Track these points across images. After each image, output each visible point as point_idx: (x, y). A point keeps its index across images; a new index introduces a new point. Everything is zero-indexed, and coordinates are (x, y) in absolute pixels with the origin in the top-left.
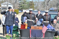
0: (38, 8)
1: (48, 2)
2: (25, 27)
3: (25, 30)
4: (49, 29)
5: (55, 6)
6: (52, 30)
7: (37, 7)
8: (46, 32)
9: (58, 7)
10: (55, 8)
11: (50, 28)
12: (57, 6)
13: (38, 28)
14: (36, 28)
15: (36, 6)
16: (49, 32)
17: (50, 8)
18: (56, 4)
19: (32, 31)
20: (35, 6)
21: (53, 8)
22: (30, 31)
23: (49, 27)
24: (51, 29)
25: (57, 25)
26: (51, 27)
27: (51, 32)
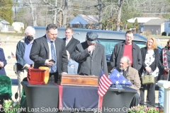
3: (45, 86)
4: (115, 85)
5: (93, 10)
6: (123, 87)
8: (106, 93)
9: (102, 14)
10: (90, 16)
11: (117, 82)
13: (83, 82)
14: (76, 81)
15: (17, 8)
21: (83, 16)
22: (58, 89)
23: (116, 78)
24: (121, 84)
25: (129, 73)
26: (121, 78)
27: (122, 93)
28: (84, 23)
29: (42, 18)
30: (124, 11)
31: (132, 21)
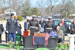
0: (42, 15)
1: (52, 9)
2: (28, 34)
5: (59, 12)
7: (41, 13)
10: (59, 14)
11: (53, 35)
12: (61, 12)
13: (41, 35)
14: (39, 35)
16: (53, 39)
17: (54, 14)
18: (60, 10)
19: (35, 38)
20: (38, 13)
23: (53, 34)
24: (55, 36)
28: (57, 16)
29: (46, 15)
30: (68, 12)
31: (71, 15)
